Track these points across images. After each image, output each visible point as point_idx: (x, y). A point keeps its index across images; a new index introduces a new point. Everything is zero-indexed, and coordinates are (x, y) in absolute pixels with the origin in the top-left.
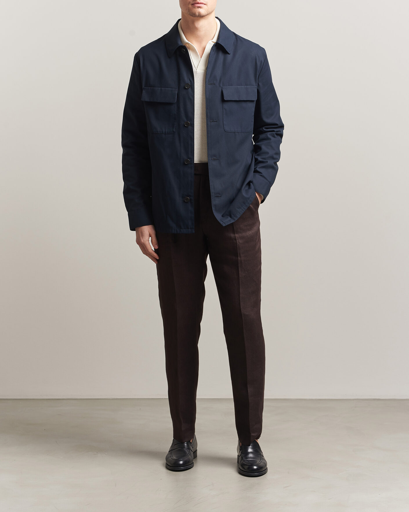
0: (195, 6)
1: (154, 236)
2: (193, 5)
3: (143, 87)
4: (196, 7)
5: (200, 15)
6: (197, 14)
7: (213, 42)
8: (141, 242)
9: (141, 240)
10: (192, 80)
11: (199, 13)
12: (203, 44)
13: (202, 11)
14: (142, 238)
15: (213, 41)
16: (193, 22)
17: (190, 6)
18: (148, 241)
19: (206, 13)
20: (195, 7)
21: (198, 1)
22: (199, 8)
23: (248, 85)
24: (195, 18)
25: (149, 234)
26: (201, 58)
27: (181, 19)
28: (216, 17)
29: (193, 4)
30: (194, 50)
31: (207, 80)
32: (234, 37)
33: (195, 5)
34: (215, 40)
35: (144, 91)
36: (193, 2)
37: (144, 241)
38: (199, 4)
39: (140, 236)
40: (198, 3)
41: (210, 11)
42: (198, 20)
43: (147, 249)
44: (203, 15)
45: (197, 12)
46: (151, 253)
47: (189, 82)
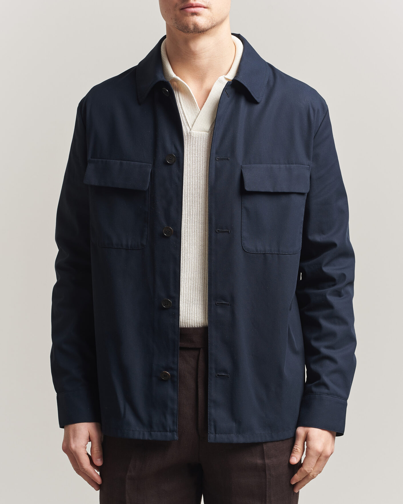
0: (186, 11)
1: (95, 440)
2: (182, 11)
3: (89, 158)
4: (189, 14)
5: (198, 29)
6: (192, 27)
7: (226, 79)
8: (71, 448)
9: (70, 444)
10: (179, 147)
11: (196, 25)
12: (207, 84)
13: (202, 21)
14: (74, 441)
15: (227, 77)
16: (187, 42)
17: (178, 12)
18: (84, 449)
19: (210, 25)
20: (186, 15)
21: (192, 1)
22: (195, 16)
23: (292, 164)
24: (190, 35)
25: (88, 435)
26: (201, 110)
27: (165, 37)
28: (233, 34)
29: (182, 9)
30: (187, 93)
31: (214, 151)
32: (270, 71)
33: (187, 9)
34: (231, 76)
35: (90, 167)
36: (182, 5)
37: (76, 447)
38: (194, 7)
39: (71, 436)
40: (192, 6)
41: (218, 19)
42: (194, 38)
43: (81, 464)
44: (203, 27)
45: (191, 23)
46: (86, 472)
47: (174, 151)
